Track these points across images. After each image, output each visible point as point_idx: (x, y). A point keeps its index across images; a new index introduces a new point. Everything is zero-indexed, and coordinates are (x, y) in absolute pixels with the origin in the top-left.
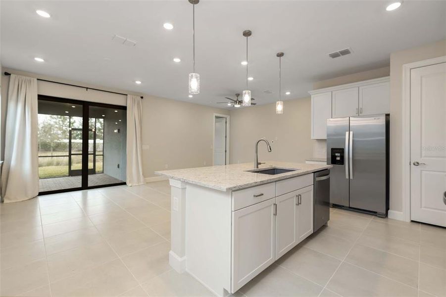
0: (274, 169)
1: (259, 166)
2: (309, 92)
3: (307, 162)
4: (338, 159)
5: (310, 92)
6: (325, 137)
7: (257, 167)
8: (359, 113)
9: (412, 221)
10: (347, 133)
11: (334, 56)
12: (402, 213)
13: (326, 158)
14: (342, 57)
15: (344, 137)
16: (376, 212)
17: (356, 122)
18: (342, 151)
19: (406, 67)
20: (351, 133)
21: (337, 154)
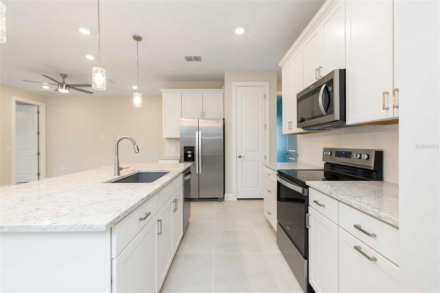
0: (138, 173)
1: (120, 171)
2: (160, 90)
3: (160, 161)
4: (190, 156)
5: (162, 90)
6: (178, 136)
7: (119, 174)
8: (203, 115)
9: (238, 199)
10: (197, 132)
11: (189, 59)
12: (232, 194)
13: (179, 156)
14: (194, 63)
15: (194, 136)
16: (217, 198)
17: (203, 124)
18: (192, 149)
19: (235, 84)
20: (200, 132)
21: (189, 152)
